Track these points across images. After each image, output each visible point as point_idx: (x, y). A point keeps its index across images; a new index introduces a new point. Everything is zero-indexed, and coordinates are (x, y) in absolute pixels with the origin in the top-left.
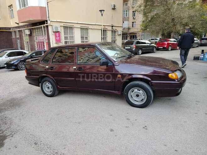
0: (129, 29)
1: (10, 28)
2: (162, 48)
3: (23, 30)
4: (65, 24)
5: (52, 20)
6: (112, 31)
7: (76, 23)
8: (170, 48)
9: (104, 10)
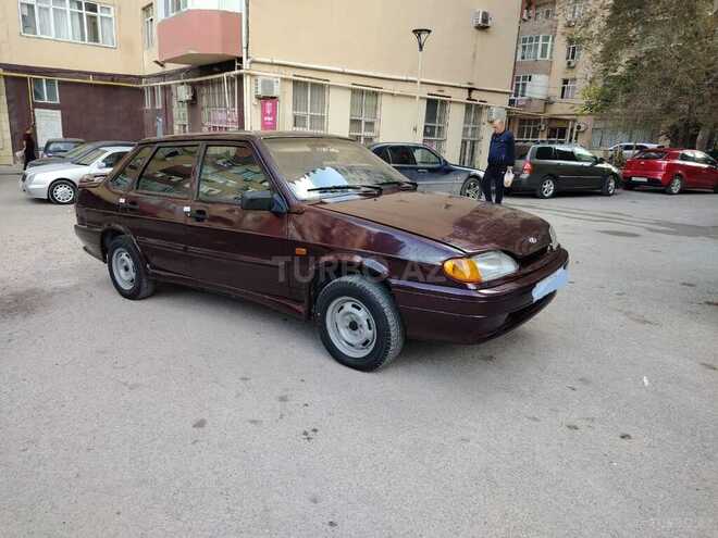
0: (548, 102)
1: (140, 78)
2: (645, 180)
3: (173, 87)
4: (298, 72)
5: (258, 59)
6: (468, 107)
7: (339, 73)
8: (677, 185)
9: (429, 31)
